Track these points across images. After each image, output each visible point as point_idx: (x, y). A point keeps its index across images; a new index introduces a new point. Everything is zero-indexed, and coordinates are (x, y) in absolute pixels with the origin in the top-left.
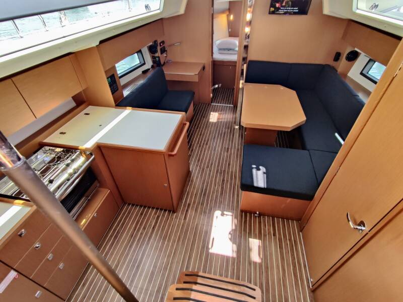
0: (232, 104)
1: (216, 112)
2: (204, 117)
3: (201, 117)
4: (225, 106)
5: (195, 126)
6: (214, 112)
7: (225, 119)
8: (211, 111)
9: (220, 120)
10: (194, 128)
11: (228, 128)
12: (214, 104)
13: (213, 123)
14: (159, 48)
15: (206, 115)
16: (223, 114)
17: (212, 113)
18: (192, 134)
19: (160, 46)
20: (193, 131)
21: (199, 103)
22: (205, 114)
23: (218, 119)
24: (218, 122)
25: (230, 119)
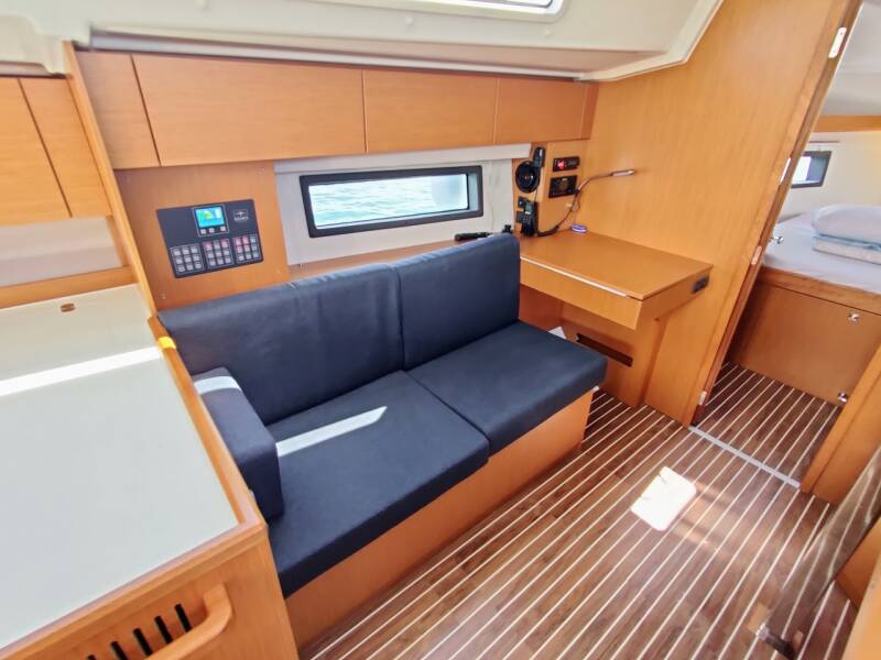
0: (800, 476)
1: (691, 476)
2: (619, 475)
3: (610, 468)
4: (752, 468)
5: (558, 495)
6: (679, 470)
7: (716, 538)
8: (669, 463)
9: (688, 534)
10: (545, 506)
11: (710, 611)
12: (704, 435)
13: (644, 526)
14: (546, 175)
15: (631, 469)
16: (722, 505)
17: (666, 472)
18: (513, 532)
19: (556, 169)
20: (532, 518)
21: (641, 402)
22: (636, 461)
23: (683, 520)
24: (672, 537)
25: (748, 554)
